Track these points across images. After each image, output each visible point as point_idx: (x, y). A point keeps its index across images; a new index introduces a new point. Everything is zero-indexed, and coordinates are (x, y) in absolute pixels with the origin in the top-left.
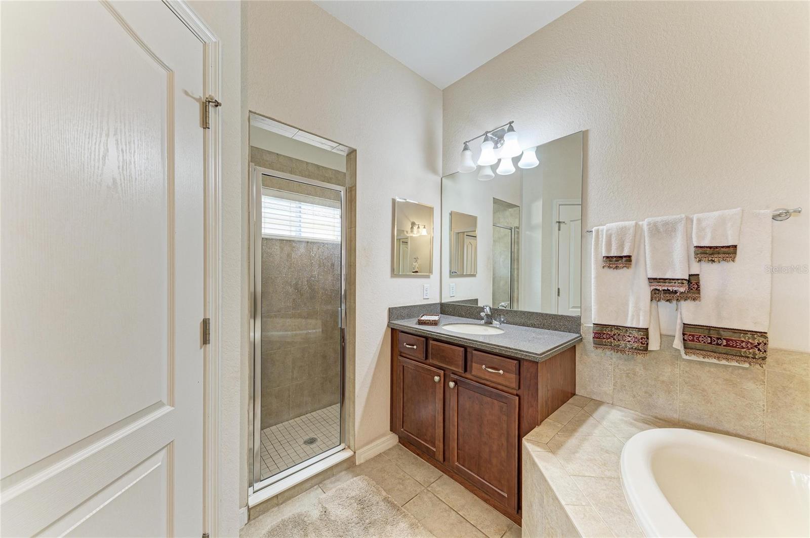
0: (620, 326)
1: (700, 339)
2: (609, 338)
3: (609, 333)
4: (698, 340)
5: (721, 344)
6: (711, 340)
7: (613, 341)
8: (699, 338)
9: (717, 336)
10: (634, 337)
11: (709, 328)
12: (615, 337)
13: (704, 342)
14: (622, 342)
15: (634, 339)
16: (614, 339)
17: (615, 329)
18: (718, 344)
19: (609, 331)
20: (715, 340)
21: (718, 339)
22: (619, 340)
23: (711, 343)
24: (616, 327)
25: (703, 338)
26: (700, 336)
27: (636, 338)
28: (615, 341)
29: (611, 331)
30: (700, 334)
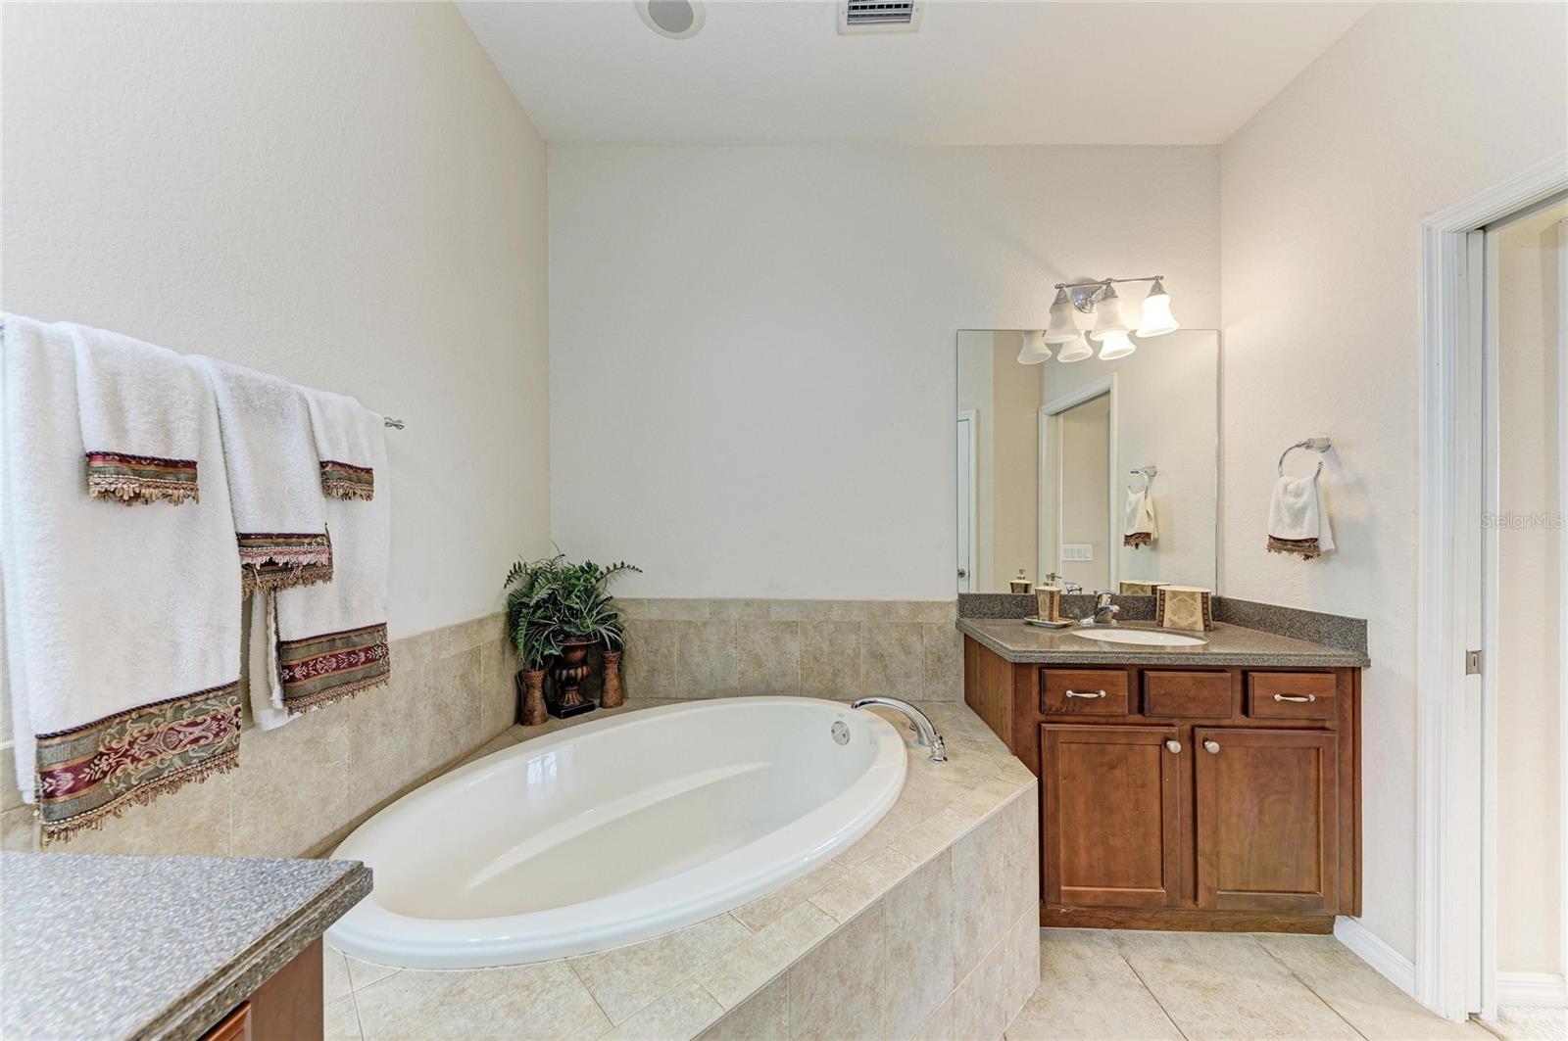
0: (150, 706)
1: (318, 666)
2: (118, 764)
3: (114, 745)
4: (316, 670)
5: (356, 663)
6: (337, 662)
7: (131, 767)
8: (314, 665)
9: (346, 650)
10: (214, 718)
11: (331, 638)
12: (136, 751)
13: (327, 671)
14: (169, 755)
15: (215, 724)
16: (135, 759)
17: (134, 721)
18: (351, 665)
19: (113, 737)
20: (344, 660)
21: (349, 654)
22: (152, 755)
23: (338, 668)
24: (134, 715)
25: (321, 662)
26: (316, 659)
27: (223, 718)
28: (140, 766)
29: (122, 732)
30: (316, 656)
